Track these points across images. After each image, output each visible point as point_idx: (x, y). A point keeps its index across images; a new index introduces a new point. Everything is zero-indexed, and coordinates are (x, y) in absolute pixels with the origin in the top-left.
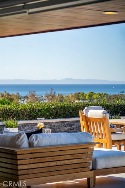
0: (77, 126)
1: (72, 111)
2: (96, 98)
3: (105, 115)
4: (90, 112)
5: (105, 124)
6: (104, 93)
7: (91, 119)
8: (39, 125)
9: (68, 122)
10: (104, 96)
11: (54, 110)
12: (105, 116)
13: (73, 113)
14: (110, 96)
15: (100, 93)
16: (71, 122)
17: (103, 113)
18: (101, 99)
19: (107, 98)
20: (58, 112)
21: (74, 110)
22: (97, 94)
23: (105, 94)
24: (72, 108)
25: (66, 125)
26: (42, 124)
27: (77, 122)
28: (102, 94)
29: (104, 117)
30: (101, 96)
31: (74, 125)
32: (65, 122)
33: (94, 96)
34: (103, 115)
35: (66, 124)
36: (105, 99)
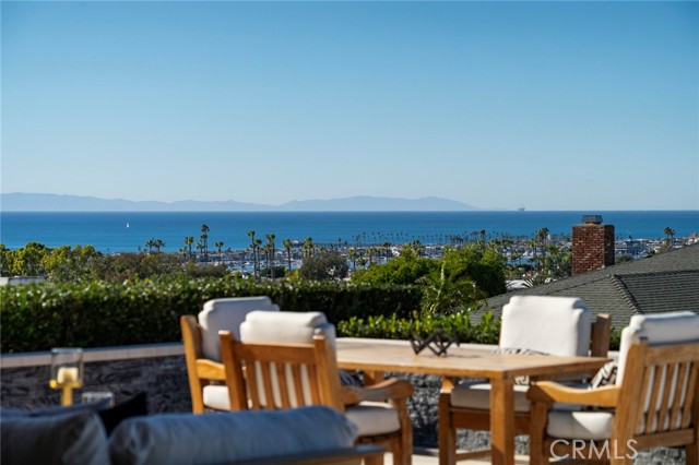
0: (150, 380)
1: (128, 318)
2: (55, 267)
3: (321, 334)
4: (254, 323)
5: (322, 372)
6: (84, 247)
7: (256, 352)
8: (61, 378)
9: (115, 366)
10: (84, 261)
11: (55, 314)
12: (321, 338)
13: (131, 326)
14: (111, 259)
15: (67, 246)
16: (129, 364)
17: (314, 324)
18: (72, 272)
19: (96, 265)
20: (71, 324)
21: (133, 316)
22: (59, 253)
23: (90, 252)
24: (127, 306)
25: (108, 376)
26: (73, 372)
27: (151, 365)
28: (78, 252)
29: (317, 341)
30: (74, 261)
31: (138, 375)
32: (105, 363)
33: (48, 261)
34: (313, 334)
35: (106, 371)
36: (89, 272)
